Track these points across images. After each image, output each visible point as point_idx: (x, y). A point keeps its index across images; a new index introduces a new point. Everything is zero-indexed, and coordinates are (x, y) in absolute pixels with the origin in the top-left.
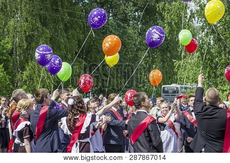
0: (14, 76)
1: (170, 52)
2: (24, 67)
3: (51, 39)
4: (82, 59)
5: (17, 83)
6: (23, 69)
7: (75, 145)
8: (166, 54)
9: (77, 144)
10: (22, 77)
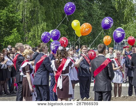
0: (24, 35)
1: (119, 19)
2: (30, 30)
3: (46, 13)
4: (65, 25)
5: (25, 40)
6: (29, 31)
7: (60, 77)
8: (116, 21)
9: (61, 77)
10: (28, 35)
